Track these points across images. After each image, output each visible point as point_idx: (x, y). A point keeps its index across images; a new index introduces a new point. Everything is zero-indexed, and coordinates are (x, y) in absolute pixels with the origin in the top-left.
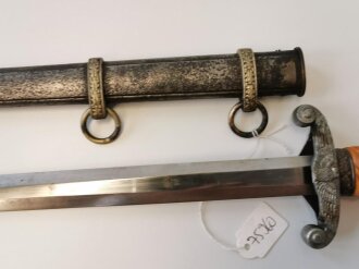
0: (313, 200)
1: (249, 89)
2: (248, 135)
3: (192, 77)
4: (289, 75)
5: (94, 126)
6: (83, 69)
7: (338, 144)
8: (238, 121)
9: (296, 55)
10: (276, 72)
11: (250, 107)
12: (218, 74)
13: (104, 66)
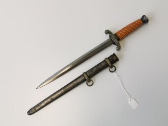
0: (114, 44)
1: (110, 65)
2: (113, 72)
3: (100, 67)
4: (115, 59)
5: (88, 83)
6: (83, 75)
7: (114, 33)
8: (111, 70)
9: (114, 54)
10: (113, 59)
11: (112, 67)
12: (104, 64)
13: (86, 73)
